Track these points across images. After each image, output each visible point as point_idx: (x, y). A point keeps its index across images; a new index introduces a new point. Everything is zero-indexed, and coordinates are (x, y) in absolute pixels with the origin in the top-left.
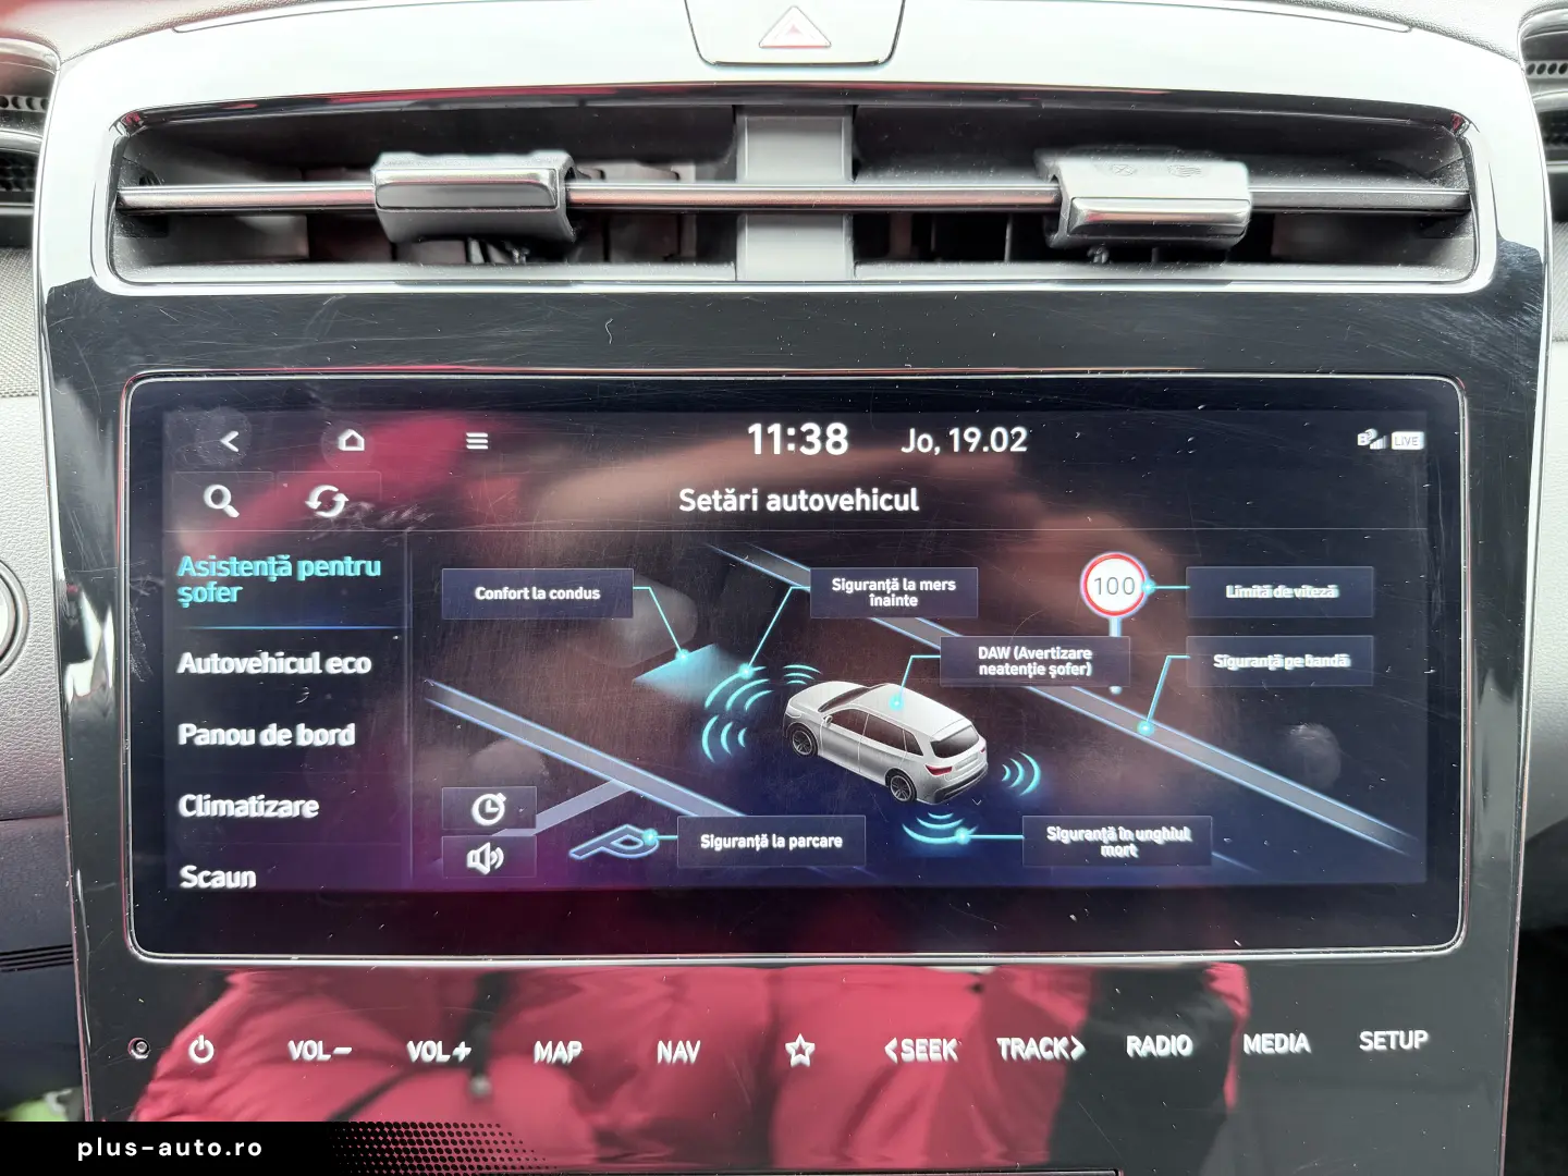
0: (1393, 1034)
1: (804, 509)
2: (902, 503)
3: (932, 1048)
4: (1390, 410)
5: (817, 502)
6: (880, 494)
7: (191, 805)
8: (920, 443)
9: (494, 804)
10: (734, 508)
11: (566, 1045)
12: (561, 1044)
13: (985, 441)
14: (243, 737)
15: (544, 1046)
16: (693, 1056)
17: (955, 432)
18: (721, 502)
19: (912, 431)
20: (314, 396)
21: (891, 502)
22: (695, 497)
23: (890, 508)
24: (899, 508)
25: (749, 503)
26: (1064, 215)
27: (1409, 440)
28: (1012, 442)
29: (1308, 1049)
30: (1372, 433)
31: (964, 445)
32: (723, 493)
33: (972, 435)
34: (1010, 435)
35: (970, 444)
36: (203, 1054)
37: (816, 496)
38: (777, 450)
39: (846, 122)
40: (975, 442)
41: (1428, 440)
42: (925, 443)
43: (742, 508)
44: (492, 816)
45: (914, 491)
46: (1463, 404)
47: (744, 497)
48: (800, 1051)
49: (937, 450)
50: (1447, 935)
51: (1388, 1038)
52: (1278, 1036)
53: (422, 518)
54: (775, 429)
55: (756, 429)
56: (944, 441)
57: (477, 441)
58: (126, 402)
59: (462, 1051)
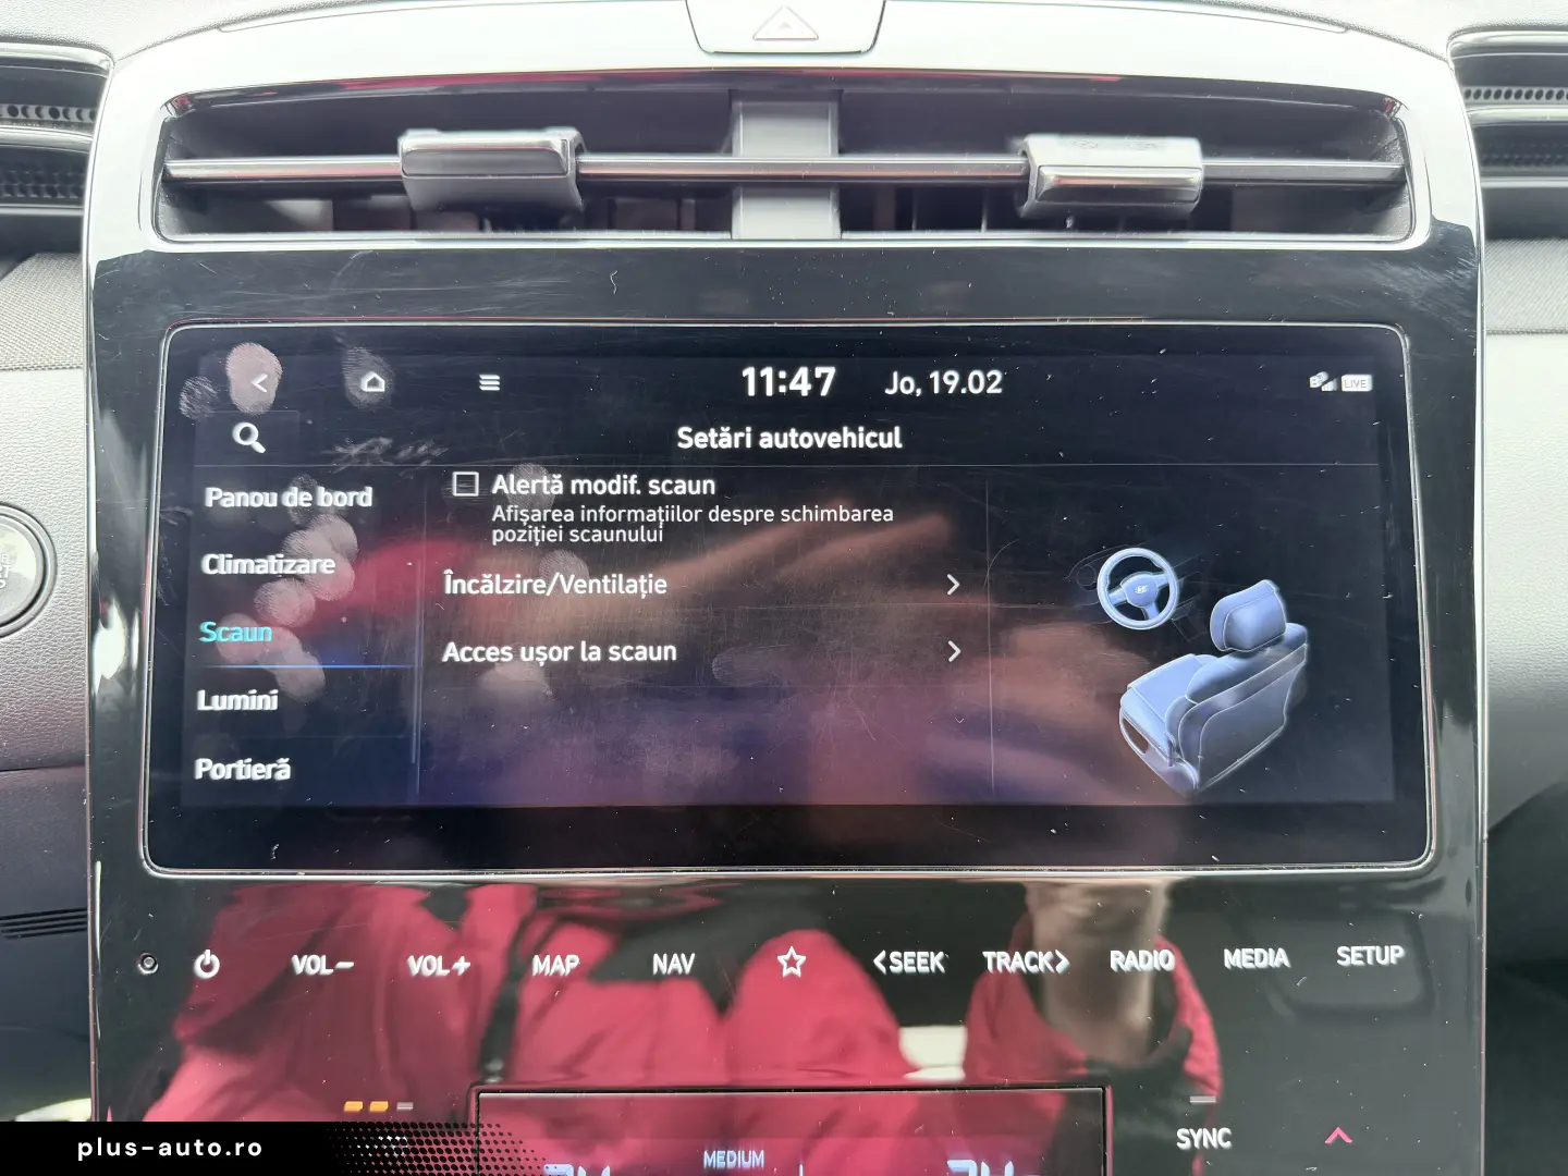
0: (1369, 949)
1: (795, 446)
2: (886, 441)
3: (920, 961)
4: (1340, 358)
5: (806, 440)
6: (865, 433)
8: (902, 385)
10: (729, 446)
11: (563, 959)
12: (558, 958)
13: (963, 383)
15: (542, 960)
16: (688, 969)
17: (935, 375)
18: (717, 439)
19: (895, 375)
20: (339, 340)
21: (874, 440)
22: (692, 435)
23: (874, 446)
24: (884, 446)
25: (743, 440)
26: (1033, 183)
27: (1358, 383)
28: (988, 383)
29: (1287, 963)
30: (1323, 376)
31: (944, 387)
32: (719, 431)
33: (951, 378)
34: (986, 378)
35: (949, 387)
36: (207, 968)
37: (806, 434)
38: (769, 392)
39: (833, 107)
40: (953, 384)
41: (1375, 382)
42: (907, 385)
43: (737, 446)
45: (897, 429)
46: (1405, 343)
47: (738, 435)
48: (792, 963)
49: (919, 392)
50: (1416, 851)
51: (1364, 953)
52: (1258, 951)
53: (437, 453)
54: (768, 372)
55: (749, 372)
56: (925, 383)
57: (490, 383)
58: (165, 347)
59: (462, 965)
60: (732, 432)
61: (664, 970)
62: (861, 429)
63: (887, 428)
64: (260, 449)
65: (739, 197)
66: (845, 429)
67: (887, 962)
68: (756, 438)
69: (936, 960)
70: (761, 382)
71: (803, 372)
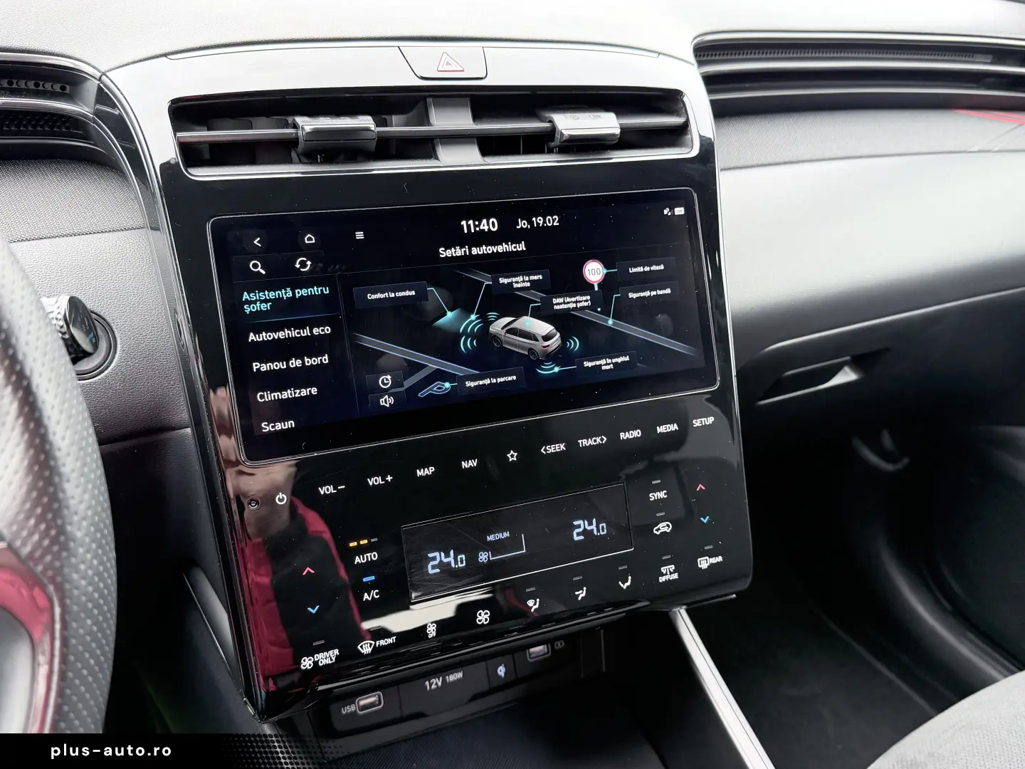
0: (703, 419)
1: (485, 252)
2: (519, 247)
3: (557, 448)
4: (673, 200)
5: (489, 250)
6: (511, 245)
7: (262, 397)
8: (523, 224)
9: (387, 380)
10: (460, 254)
11: (428, 469)
12: (426, 469)
13: (544, 222)
14: (281, 365)
15: (420, 471)
16: (475, 465)
17: (534, 219)
18: (455, 252)
19: (519, 220)
20: (292, 220)
21: (515, 247)
22: (445, 251)
23: (515, 250)
24: (519, 250)
25: (465, 251)
26: (558, 136)
27: (680, 211)
28: (554, 221)
29: (677, 429)
30: (668, 209)
31: (538, 224)
32: (455, 249)
33: (540, 220)
34: (553, 219)
37: (489, 247)
38: (473, 231)
39: (468, 101)
40: (541, 222)
41: (685, 210)
42: (524, 224)
43: (463, 254)
44: (387, 384)
45: (523, 242)
46: (695, 195)
47: (463, 250)
48: (512, 456)
49: (529, 226)
50: (714, 384)
51: (701, 421)
52: (668, 426)
53: (344, 268)
54: (471, 222)
55: (464, 223)
56: (530, 222)
57: (360, 235)
58: (209, 226)
59: (389, 478)
60: (460, 249)
61: (467, 467)
62: (510, 243)
63: (519, 242)
64: (263, 272)
65: (438, 145)
66: (504, 244)
67: (545, 450)
68: (470, 251)
69: (562, 447)
70: (469, 226)
71: (484, 221)
